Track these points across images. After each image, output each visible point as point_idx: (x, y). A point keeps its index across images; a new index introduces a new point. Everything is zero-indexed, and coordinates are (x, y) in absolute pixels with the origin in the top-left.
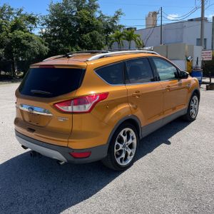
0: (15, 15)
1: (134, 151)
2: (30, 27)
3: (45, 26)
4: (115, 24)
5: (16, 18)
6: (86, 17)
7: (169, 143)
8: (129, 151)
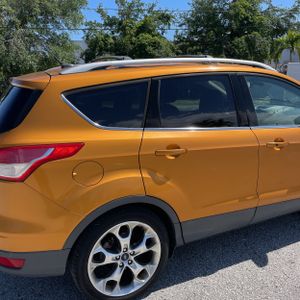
0: (146, 13)
1: (151, 269)
2: (162, 29)
3: (184, 27)
4: (292, 20)
5: (146, 16)
6: (243, 10)
7: (262, 262)
8: (137, 269)
